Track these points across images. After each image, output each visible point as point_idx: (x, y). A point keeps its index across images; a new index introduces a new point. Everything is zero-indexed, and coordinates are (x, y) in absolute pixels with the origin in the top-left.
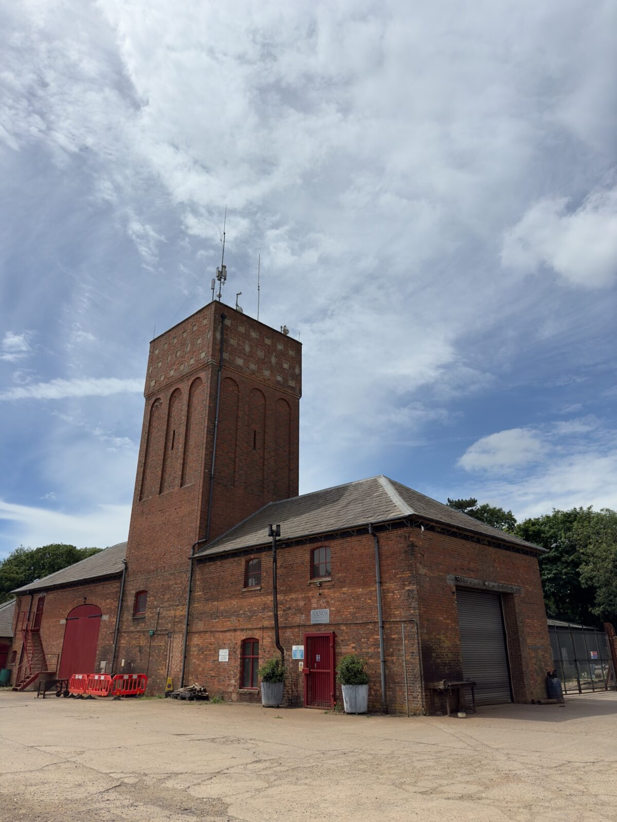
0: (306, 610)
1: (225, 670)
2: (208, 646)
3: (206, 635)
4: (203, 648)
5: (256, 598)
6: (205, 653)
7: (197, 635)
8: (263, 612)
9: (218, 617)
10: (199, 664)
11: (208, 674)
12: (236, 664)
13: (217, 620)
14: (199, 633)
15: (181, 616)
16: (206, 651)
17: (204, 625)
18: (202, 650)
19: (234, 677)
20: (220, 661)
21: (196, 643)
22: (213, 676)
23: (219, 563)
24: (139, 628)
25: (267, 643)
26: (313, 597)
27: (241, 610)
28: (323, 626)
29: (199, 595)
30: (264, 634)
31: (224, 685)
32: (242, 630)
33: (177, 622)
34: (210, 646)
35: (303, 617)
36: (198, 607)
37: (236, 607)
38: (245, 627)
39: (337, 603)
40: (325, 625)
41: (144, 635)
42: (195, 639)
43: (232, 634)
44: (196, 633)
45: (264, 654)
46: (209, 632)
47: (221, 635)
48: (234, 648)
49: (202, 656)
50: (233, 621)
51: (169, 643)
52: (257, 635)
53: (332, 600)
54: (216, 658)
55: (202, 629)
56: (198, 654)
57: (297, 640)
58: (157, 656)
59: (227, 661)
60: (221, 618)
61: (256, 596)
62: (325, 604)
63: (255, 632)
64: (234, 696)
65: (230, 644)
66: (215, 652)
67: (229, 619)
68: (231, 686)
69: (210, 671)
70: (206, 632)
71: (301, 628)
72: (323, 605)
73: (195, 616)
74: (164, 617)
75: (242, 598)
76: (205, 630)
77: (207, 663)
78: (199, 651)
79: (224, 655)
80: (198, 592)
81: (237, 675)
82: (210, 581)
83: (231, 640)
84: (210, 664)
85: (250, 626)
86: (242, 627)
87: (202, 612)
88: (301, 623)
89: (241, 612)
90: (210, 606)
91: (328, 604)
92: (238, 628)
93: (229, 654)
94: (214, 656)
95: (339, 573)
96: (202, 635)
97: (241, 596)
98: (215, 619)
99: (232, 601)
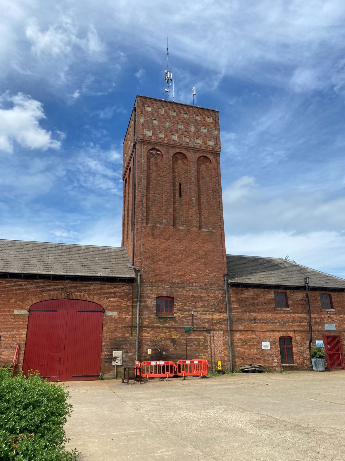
0: (322, 323)
1: (268, 354)
2: (250, 340)
3: (247, 333)
4: (246, 341)
5: (286, 314)
6: (249, 344)
7: (239, 333)
8: (293, 322)
9: (257, 322)
10: (243, 351)
11: (253, 357)
12: (277, 350)
13: (256, 324)
14: (241, 331)
15: (218, 319)
16: (249, 343)
17: (245, 327)
18: (244, 342)
19: (276, 358)
20: (263, 349)
21: (239, 338)
22: (258, 358)
23: (251, 290)
24: (167, 325)
25: (298, 339)
26: (325, 317)
28: (332, 332)
29: (236, 307)
30: (296, 334)
31: (269, 363)
32: (279, 331)
33: (215, 323)
34: (253, 340)
35: (320, 327)
36: (236, 315)
37: (271, 318)
38: (281, 330)
39: (338, 322)
40: (334, 331)
41: (175, 330)
42: (237, 335)
43: (271, 333)
44: (237, 331)
45: (297, 344)
46: (250, 331)
47: (261, 334)
48: (274, 341)
49: (246, 346)
50: (270, 326)
51: (209, 338)
52: (291, 334)
53: (336, 320)
54: (260, 347)
55: (242, 329)
56: (242, 345)
57: (318, 338)
58: (196, 346)
59: (270, 348)
60: (260, 323)
62: (332, 321)
63: (289, 333)
64: (278, 369)
65: (270, 339)
66: (258, 344)
67: (267, 324)
68: (275, 363)
69: (256, 355)
70: (247, 331)
71: (320, 332)
72: (331, 322)
74: (200, 319)
75: (276, 313)
77: (252, 350)
78: (243, 343)
79: (266, 345)
80: (234, 305)
81: (279, 357)
82: (245, 299)
83: (270, 336)
84: (254, 351)
85: (284, 329)
86: (278, 329)
87: (241, 318)
88: (320, 329)
89: (276, 321)
90: (248, 315)
91: (334, 322)
92: (275, 330)
93: (270, 345)
94: (257, 346)
95: (337, 308)
96: (243, 333)
97: (274, 312)
98: (255, 324)
99: (267, 314)
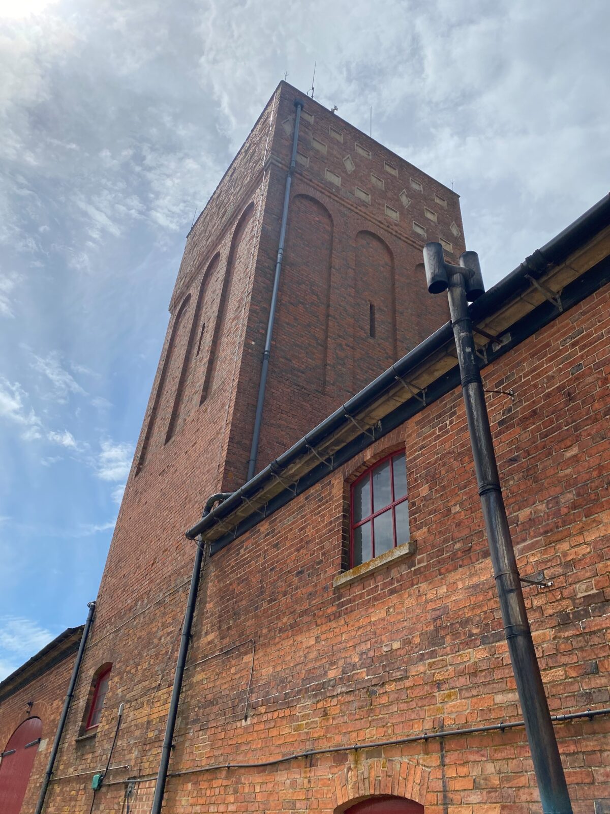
3: (216, 783)
5: (394, 599)
7: (189, 786)
9: (255, 707)
13: (249, 722)
14: (197, 775)
15: (160, 720)
17: (213, 747)
24: (80, 769)
27: (332, 664)
29: (209, 643)
33: (149, 741)
36: (200, 682)
37: (313, 655)
38: (353, 740)
41: (85, 787)
43: (301, 777)
44: (187, 776)
46: (224, 773)
52: (413, 777)
55: (204, 762)
60: (263, 710)
61: (392, 592)
67: (288, 712)
70: (215, 772)
73: (192, 716)
74: (129, 729)
75: (337, 616)
76: (213, 763)
80: (205, 634)
83: (295, 807)
86: (337, 740)
87: (210, 697)
89: (332, 674)
90: (233, 670)
92: (322, 746)
97: (331, 610)
98: (246, 718)
99: (299, 638)
